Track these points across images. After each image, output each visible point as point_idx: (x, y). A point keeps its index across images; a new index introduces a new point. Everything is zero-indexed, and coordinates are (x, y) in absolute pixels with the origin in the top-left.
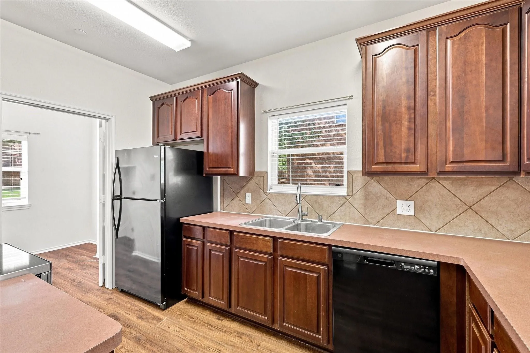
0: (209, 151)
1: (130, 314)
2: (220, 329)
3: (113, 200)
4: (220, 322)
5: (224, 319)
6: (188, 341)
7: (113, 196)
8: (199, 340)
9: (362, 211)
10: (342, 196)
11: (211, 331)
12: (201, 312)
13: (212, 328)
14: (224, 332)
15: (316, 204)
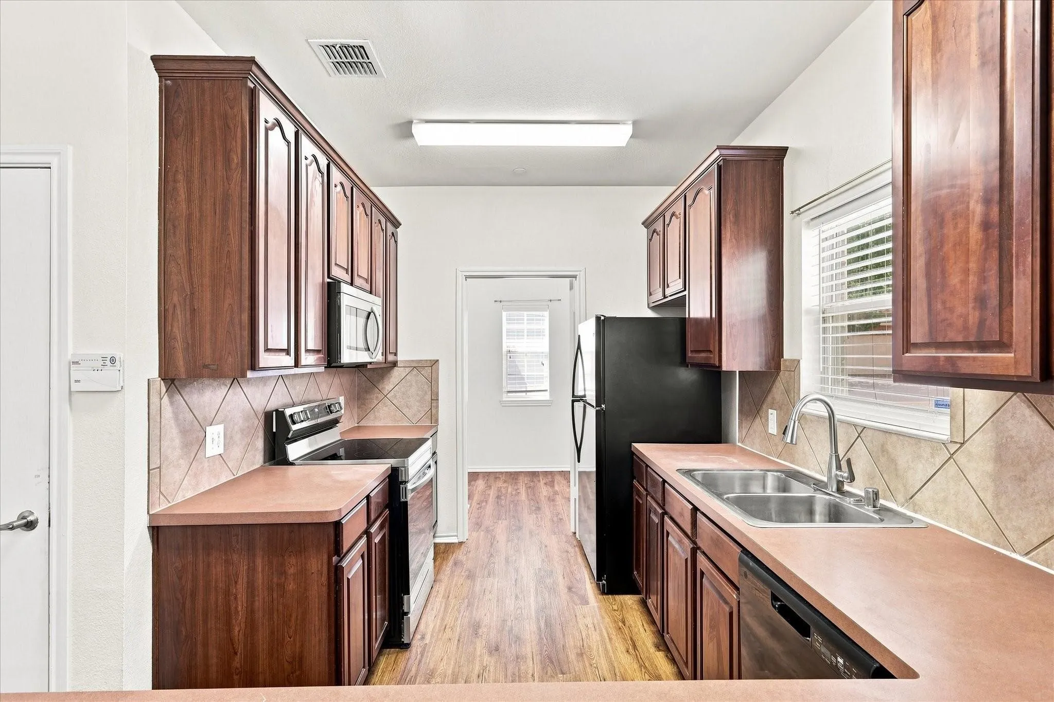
0: (691, 317)
1: (566, 579)
2: (639, 659)
3: (573, 401)
4: (652, 650)
5: (663, 651)
6: (585, 644)
7: (573, 395)
8: (598, 653)
9: (988, 497)
10: (939, 440)
11: (626, 654)
12: (644, 623)
13: (631, 650)
14: (641, 666)
15: (883, 456)
